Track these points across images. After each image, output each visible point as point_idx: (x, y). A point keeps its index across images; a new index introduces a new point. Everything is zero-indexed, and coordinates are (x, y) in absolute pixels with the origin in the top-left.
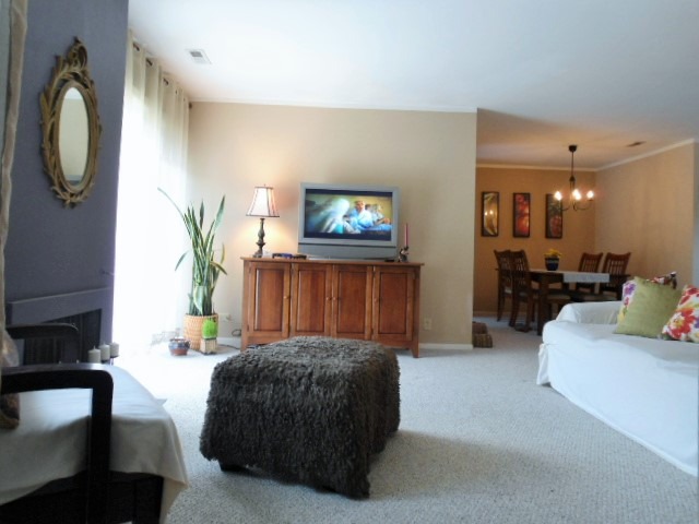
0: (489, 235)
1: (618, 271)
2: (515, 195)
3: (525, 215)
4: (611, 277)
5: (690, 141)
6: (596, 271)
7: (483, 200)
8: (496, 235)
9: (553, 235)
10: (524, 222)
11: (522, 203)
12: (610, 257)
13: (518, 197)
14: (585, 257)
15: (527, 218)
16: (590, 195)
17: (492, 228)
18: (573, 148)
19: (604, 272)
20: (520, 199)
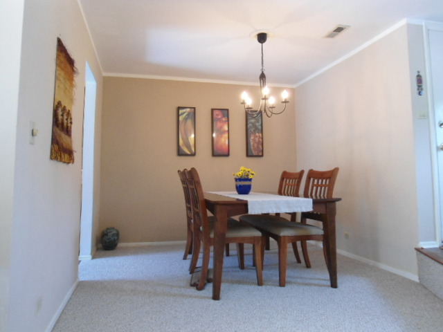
0: (187, 155)
1: (322, 194)
2: (212, 110)
3: (224, 132)
4: (315, 203)
5: (403, 22)
6: (297, 195)
7: (178, 116)
8: (193, 155)
9: (255, 153)
10: (223, 140)
11: (219, 120)
12: (313, 174)
13: (216, 113)
14: (285, 176)
15: (226, 135)
16: (285, 95)
17: (188, 147)
18: (262, 38)
19: (306, 196)
20: (218, 114)
